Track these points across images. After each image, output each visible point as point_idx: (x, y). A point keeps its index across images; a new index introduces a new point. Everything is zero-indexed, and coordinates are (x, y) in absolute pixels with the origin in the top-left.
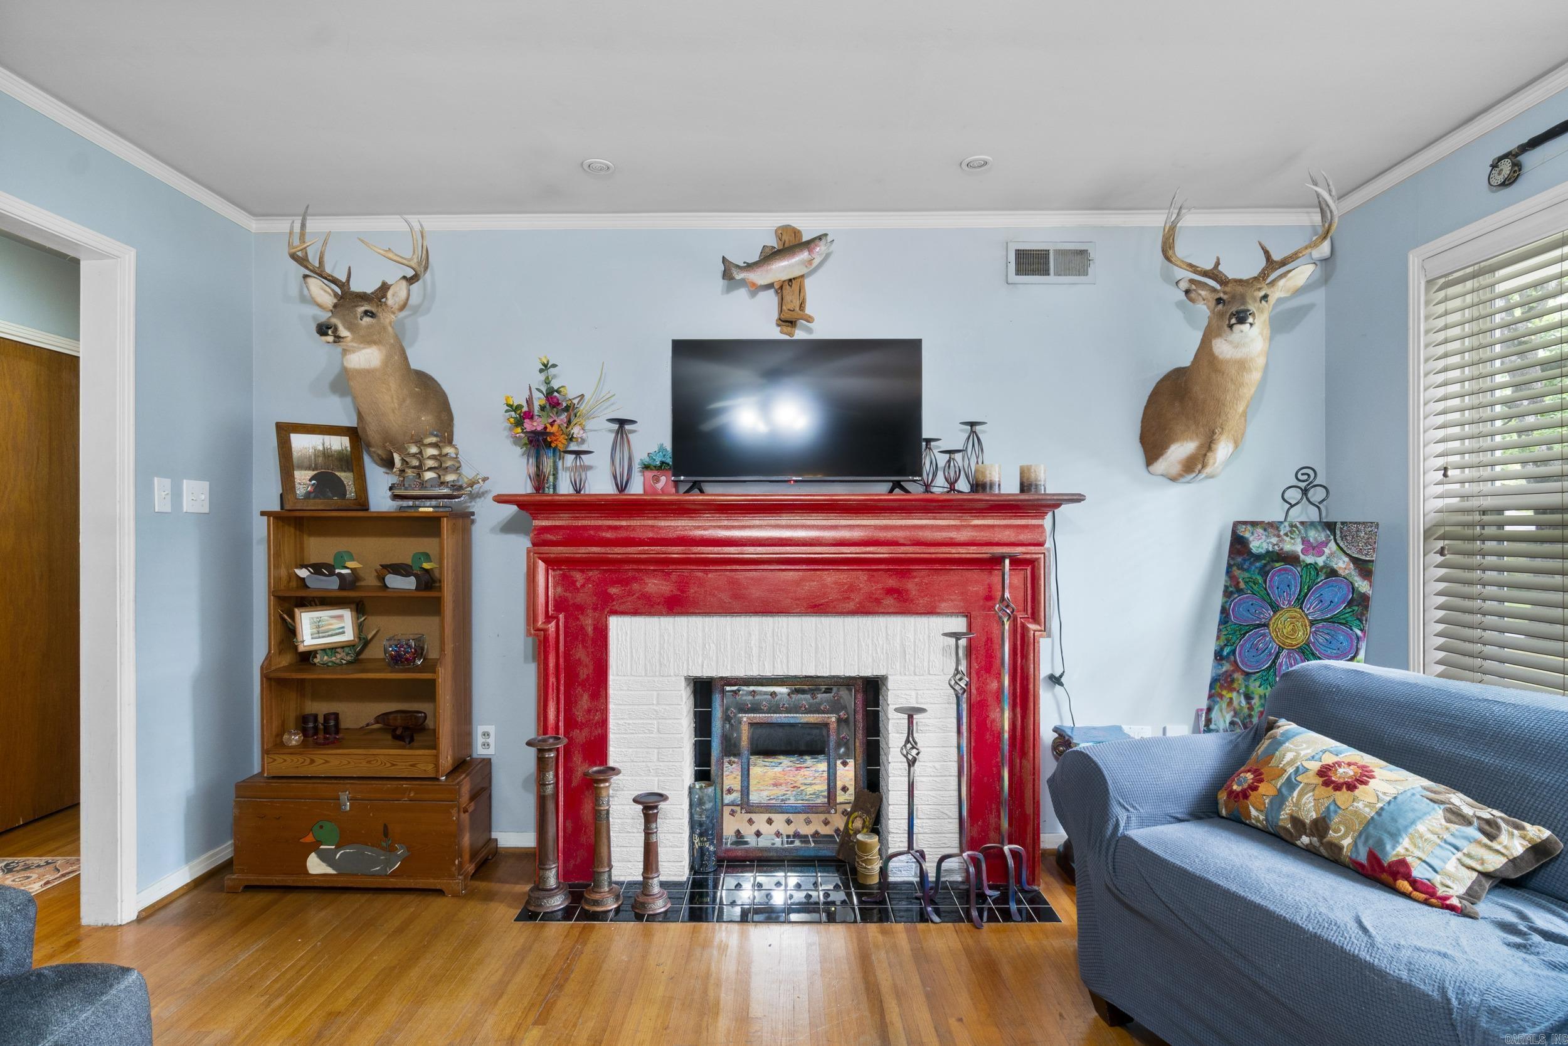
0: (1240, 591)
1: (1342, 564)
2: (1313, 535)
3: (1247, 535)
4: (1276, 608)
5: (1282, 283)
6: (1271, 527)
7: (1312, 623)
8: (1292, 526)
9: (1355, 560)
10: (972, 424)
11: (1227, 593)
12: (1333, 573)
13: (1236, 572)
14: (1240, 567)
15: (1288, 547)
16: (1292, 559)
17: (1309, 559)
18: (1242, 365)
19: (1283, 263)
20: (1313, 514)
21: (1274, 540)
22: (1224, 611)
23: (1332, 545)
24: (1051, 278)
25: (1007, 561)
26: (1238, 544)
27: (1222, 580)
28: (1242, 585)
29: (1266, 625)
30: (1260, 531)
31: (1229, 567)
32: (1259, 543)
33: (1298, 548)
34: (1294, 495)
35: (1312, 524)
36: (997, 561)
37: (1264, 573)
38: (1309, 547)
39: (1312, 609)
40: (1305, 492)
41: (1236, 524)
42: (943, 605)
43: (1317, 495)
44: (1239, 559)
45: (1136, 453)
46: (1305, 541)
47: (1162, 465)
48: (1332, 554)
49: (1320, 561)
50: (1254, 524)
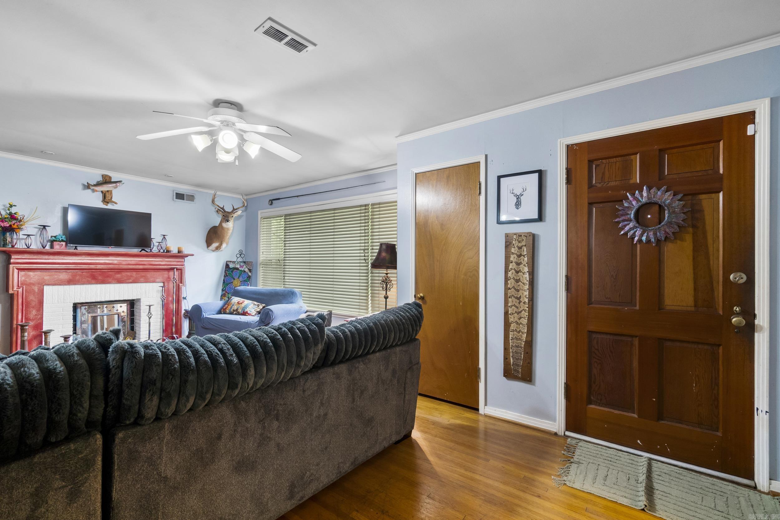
0: (227, 276)
1: (246, 270)
2: (242, 264)
3: (229, 264)
4: (234, 279)
5: (236, 213)
6: (234, 262)
7: (241, 282)
8: (238, 262)
9: (249, 269)
10: (164, 235)
11: (225, 277)
12: (245, 272)
13: (227, 272)
14: (227, 271)
15: (237, 266)
16: (237, 269)
17: (241, 269)
18: (228, 229)
19: (236, 209)
20: (241, 260)
21: (234, 265)
22: (224, 280)
23: (245, 266)
24: (185, 201)
25: (175, 269)
26: (227, 266)
27: (224, 274)
28: (228, 275)
29: (232, 283)
30: (232, 263)
31: (225, 271)
32: (231, 266)
33: (239, 267)
34: (238, 256)
35: (241, 262)
36: (173, 269)
37: (232, 272)
38: (241, 267)
39: (241, 279)
40: (240, 255)
41: (227, 261)
42: (157, 280)
43: (242, 256)
44: (227, 269)
45: (205, 245)
46: (240, 265)
47: (211, 248)
48: (245, 268)
49: (243, 269)
50: (230, 261)
